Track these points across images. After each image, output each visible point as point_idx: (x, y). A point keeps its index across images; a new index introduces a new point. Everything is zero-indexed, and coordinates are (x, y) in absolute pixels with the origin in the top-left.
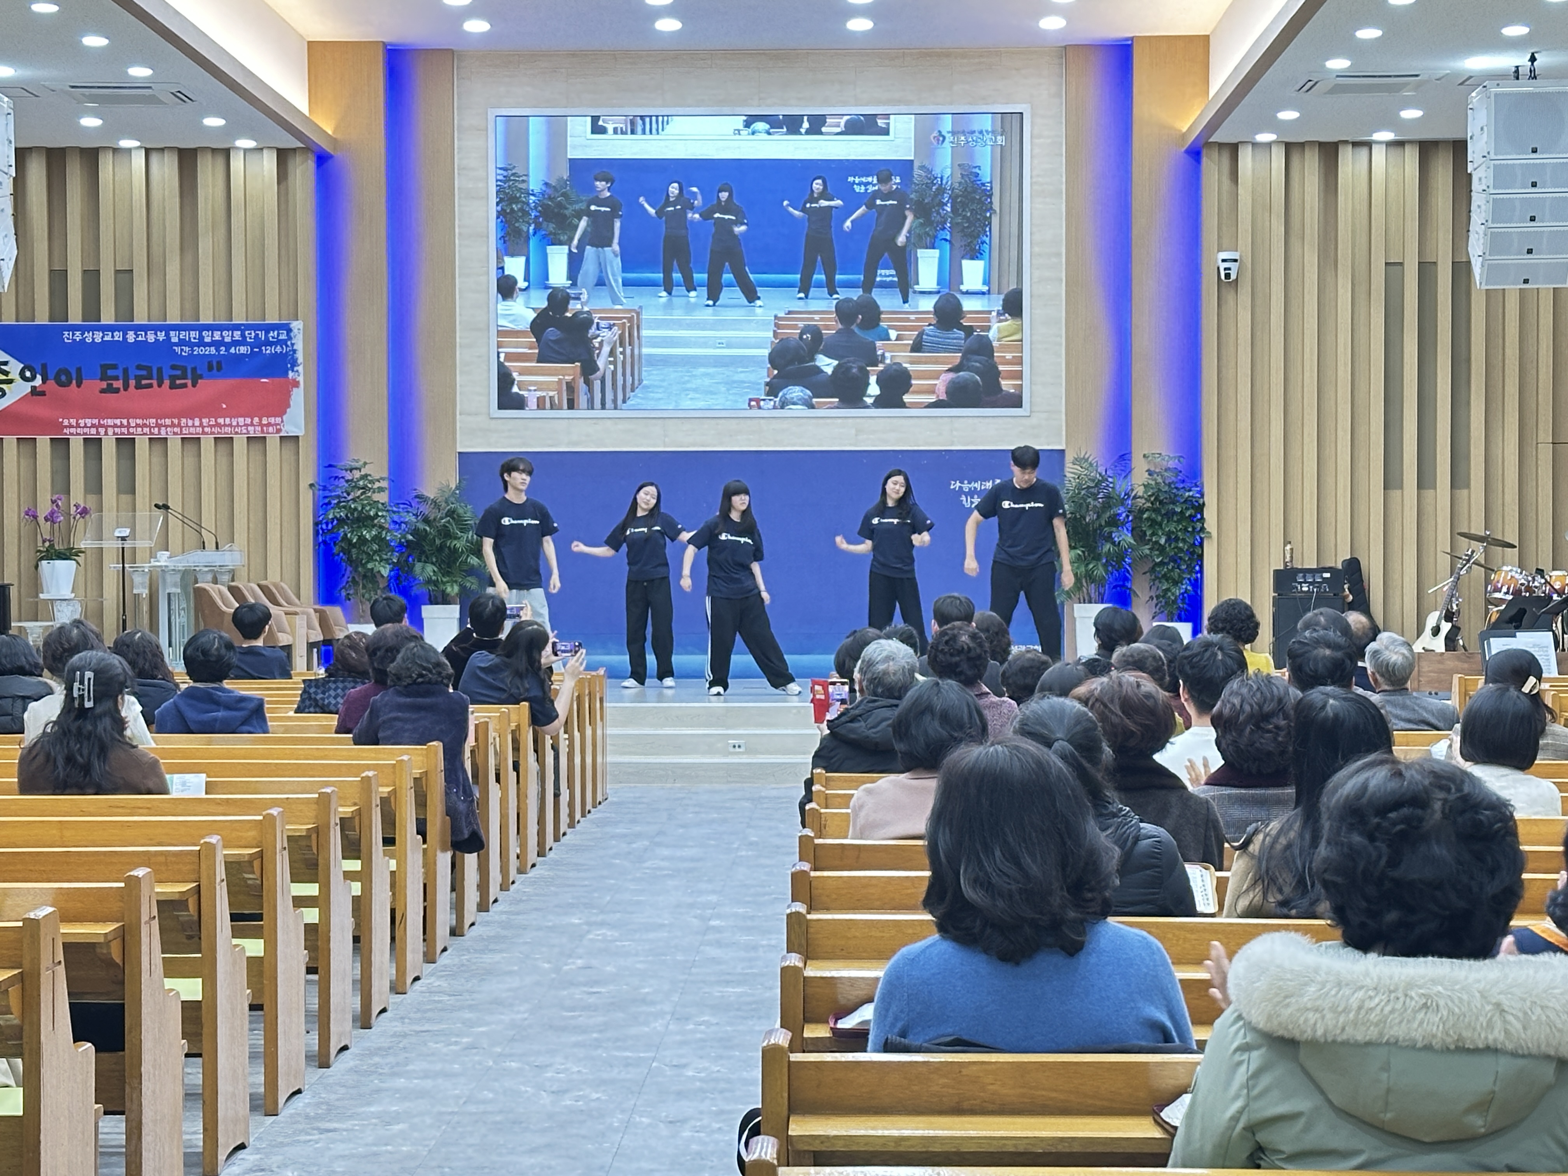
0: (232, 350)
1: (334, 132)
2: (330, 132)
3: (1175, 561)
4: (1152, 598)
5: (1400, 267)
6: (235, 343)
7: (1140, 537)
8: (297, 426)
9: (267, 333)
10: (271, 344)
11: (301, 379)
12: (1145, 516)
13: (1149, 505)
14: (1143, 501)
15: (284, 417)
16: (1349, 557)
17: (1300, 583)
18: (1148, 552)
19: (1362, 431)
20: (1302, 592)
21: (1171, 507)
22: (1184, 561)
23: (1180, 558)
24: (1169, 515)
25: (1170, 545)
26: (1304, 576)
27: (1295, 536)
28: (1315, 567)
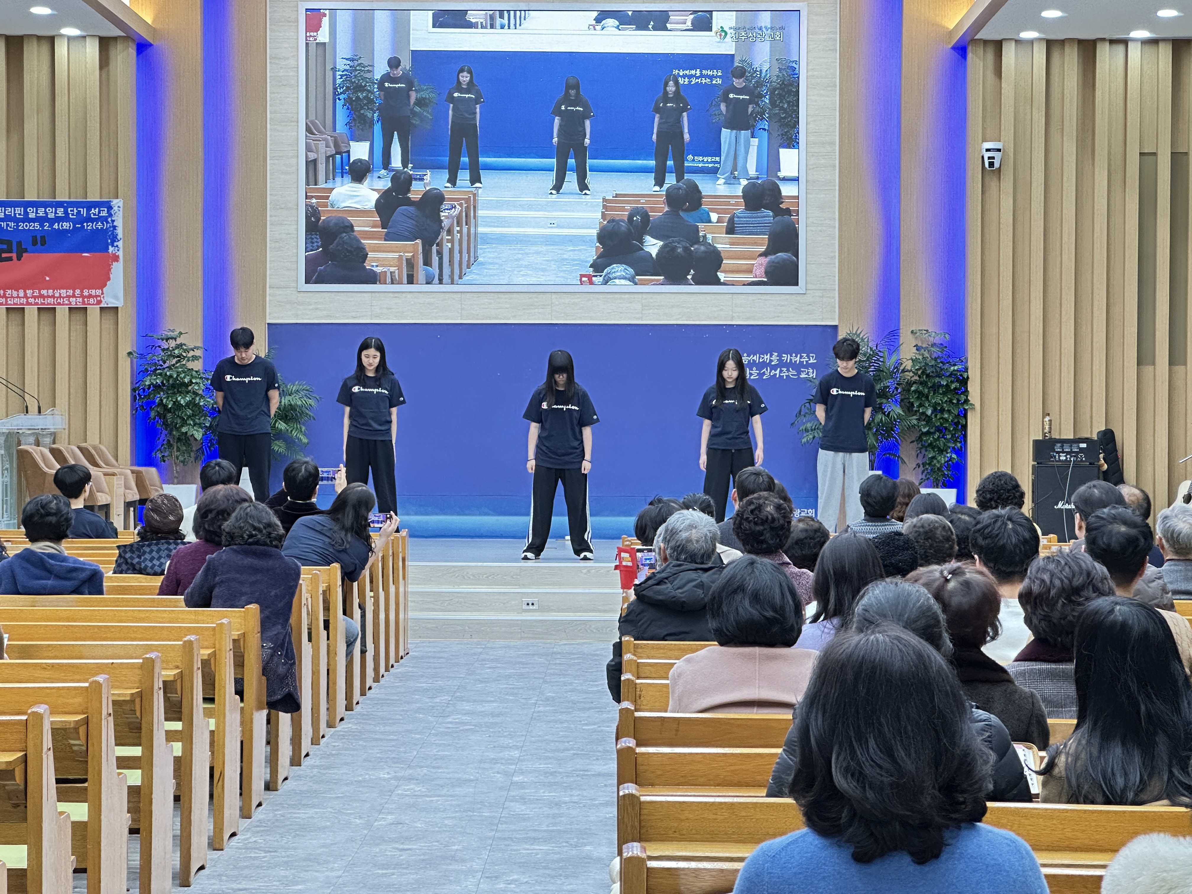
0: (56, 226)
1: (154, 21)
2: (150, 22)
3: (940, 431)
4: (918, 465)
5: (1152, 158)
6: (58, 219)
7: (909, 408)
8: (116, 298)
9: (89, 210)
10: (92, 220)
11: (120, 254)
12: (913, 388)
13: (917, 378)
14: (911, 374)
15: (104, 289)
16: (1104, 429)
17: (1058, 453)
18: (915, 422)
19: (1116, 310)
20: (1060, 461)
21: (937, 380)
22: (949, 431)
23: (946, 428)
24: (935, 388)
25: (936, 416)
26: (1062, 447)
27: (1053, 408)
28: (1072, 437)
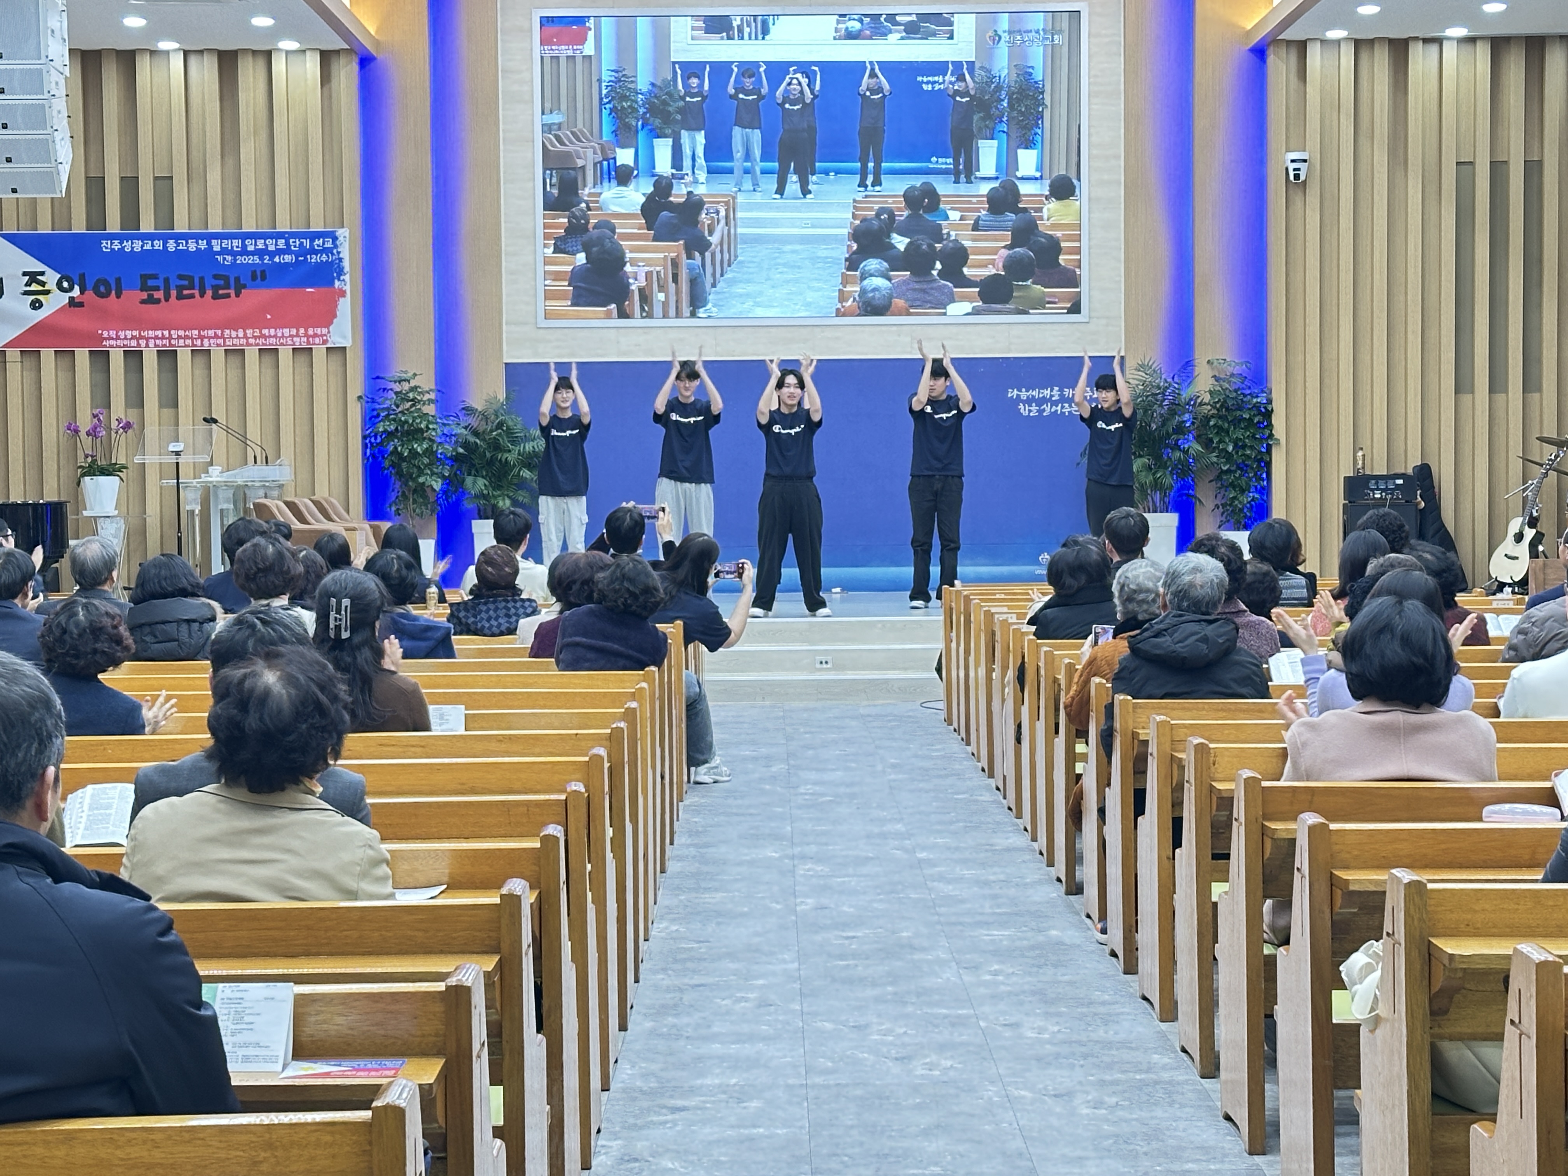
0: (277, 259)
1: (377, 32)
2: (373, 33)
3: (1241, 469)
4: (1217, 506)
5: (1470, 167)
6: (279, 252)
7: (1207, 444)
8: (344, 337)
9: (312, 241)
10: (316, 252)
11: (347, 288)
12: (1212, 423)
13: (1214, 411)
14: (1209, 407)
15: (331, 328)
16: (1419, 463)
17: (1373, 490)
18: (1215, 460)
19: (1432, 333)
20: (1374, 498)
21: (1238, 413)
22: (1252, 468)
23: (1247, 466)
24: (1237, 422)
25: (1237, 453)
26: (1377, 483)
27: (1365, 442)
28: (1385, 473)
